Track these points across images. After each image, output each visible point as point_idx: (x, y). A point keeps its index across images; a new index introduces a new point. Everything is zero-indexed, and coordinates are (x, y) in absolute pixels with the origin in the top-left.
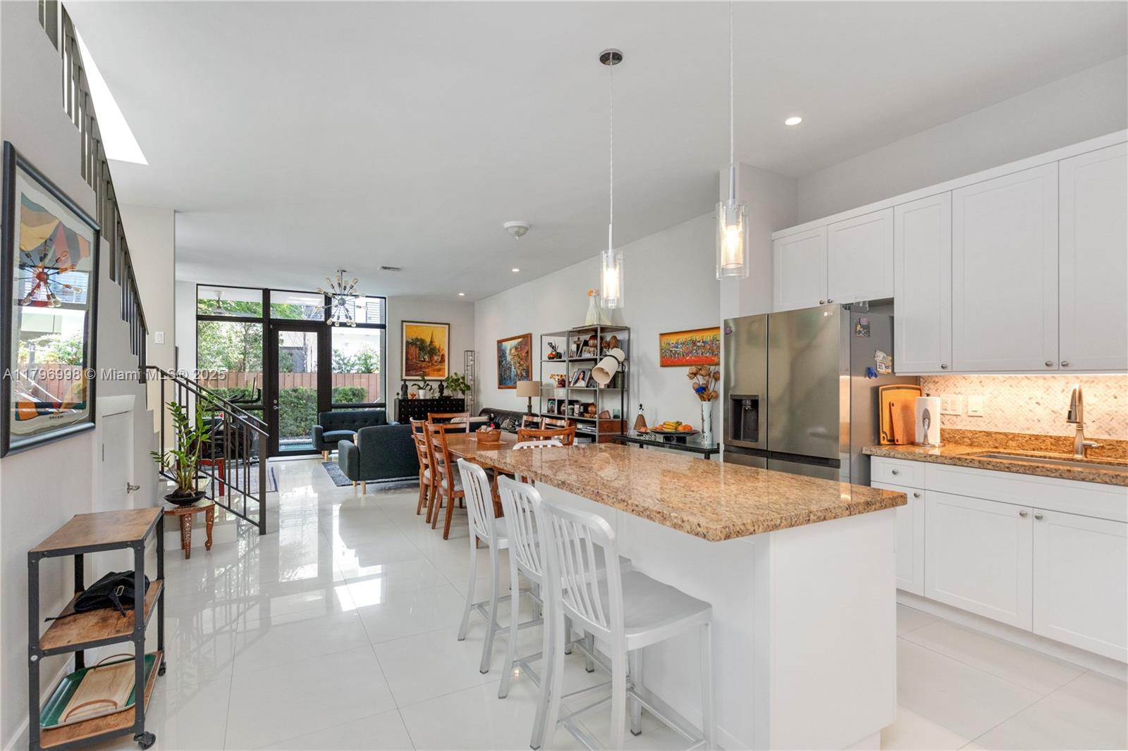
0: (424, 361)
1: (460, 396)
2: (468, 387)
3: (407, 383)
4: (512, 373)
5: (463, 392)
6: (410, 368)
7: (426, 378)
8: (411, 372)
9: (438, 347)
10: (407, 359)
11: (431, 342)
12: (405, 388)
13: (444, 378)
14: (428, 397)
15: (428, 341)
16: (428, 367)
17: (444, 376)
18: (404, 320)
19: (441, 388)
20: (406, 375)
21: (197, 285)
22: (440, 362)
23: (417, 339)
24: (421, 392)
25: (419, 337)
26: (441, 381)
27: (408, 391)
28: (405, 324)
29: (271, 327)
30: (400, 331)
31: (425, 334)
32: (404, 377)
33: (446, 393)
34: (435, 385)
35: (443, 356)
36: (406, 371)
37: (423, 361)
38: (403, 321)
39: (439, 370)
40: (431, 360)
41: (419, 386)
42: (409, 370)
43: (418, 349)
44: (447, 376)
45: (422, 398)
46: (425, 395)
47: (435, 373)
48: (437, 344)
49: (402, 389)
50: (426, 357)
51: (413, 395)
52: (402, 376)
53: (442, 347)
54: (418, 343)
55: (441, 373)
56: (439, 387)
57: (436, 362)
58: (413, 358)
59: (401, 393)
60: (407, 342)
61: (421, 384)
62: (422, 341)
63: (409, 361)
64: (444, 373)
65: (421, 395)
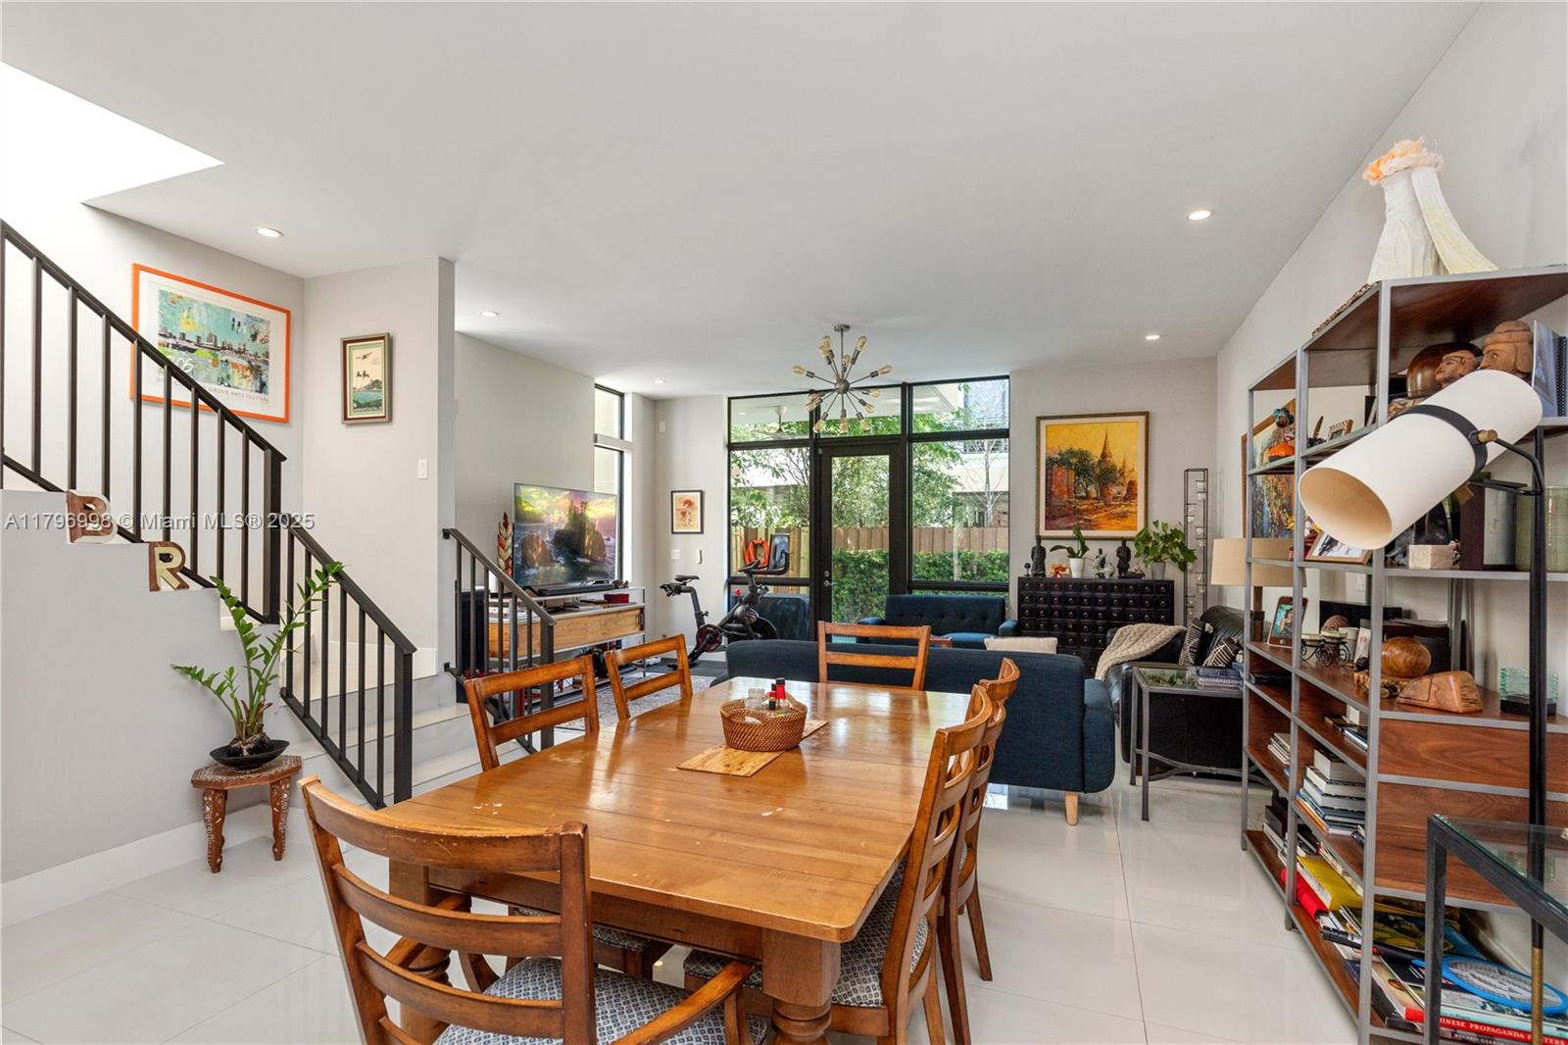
0: (1087, 497)
1: (1172, 572)
2: (1189, 555)
3: (1044, 543)
4: (1265, 519)
5: (1183, 567)
6: (1055, 515)
7: (1085, 533)
8: (1059, 521)
9: (1119, 466)
10: (1049, 494)
11: (1104, 456)
12: (1039, 554)
13: (1133, 534)
14: (1092, 573)
15: (1096, 454)
16: (1096, 510)
17: (1135, 529)
18: (1039, 415)
19: (1124, 555)
20: (1046, 529)
21: (730, 399)
22: (1125, 499)
23: (1071, 453)
24: (1074, 563)
25: (1076, 448)
26: (1124, 540)
27: (1046, 561)
28: (1043, 423)
29: (820, 451)
30: (1035, 439)
31: (1089, 440)
32: (1043, 532)
33: (1136, 565)
34: (1111, 550)
35: (1132, 485)
36: (1046, 517)
37: (1081, 497)
38: (1039, 419)
39: (1123, 516)
40: (1103, 493)
41: (1070, 550)
42: (1055, 518)
43: (1072, 473)
44: (1141, 526)
45: (1075, 575)
46: (1083, 570)
47: (1114, 521)
48: (1117, 460)
49: (1032, 557)
50: (1093, 490)
51: (1059, 569)
52: (1037, 530)
53: (1129, 466)
54: (1074, 460)
55: (1127, 522)
56: (1118, 552)
57: (1115, 498)
58: (1062, 493)
59: (1031, 563)
60: (1050, 462)
61: (1076, 546)
62: (1083, 456)
63: (1055, 502)
64: (1135, 522)
65: (1074, 569)
